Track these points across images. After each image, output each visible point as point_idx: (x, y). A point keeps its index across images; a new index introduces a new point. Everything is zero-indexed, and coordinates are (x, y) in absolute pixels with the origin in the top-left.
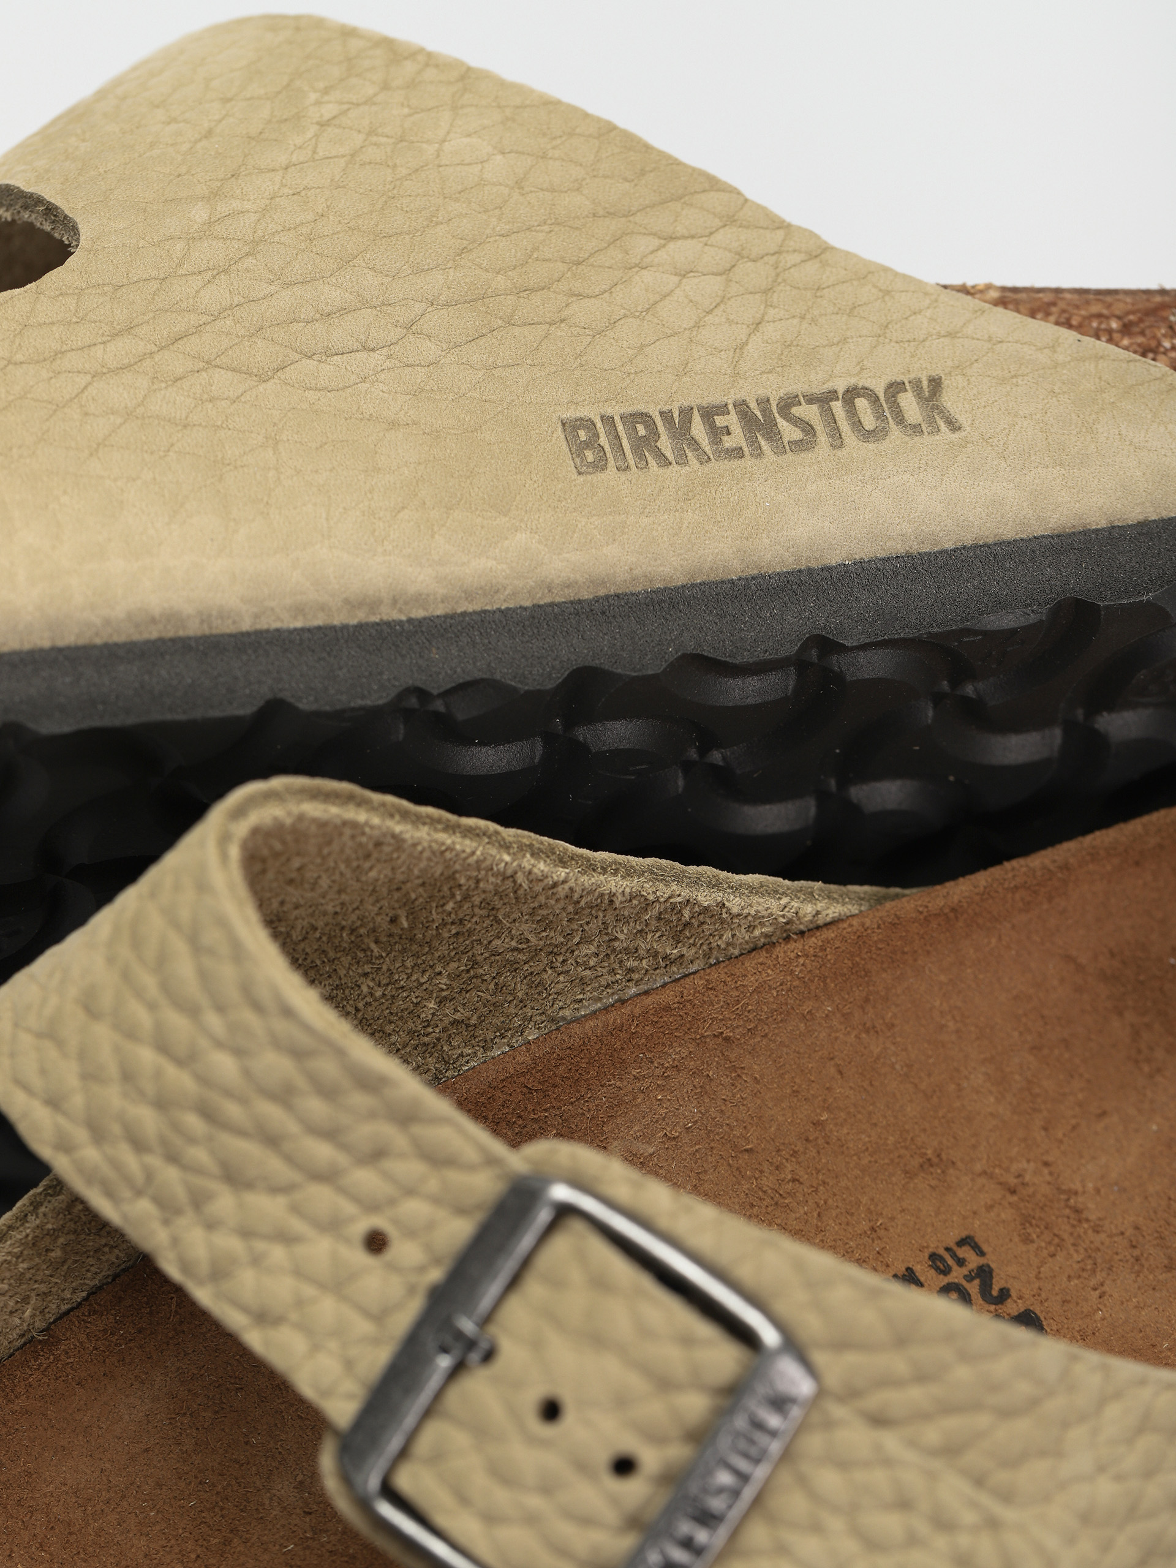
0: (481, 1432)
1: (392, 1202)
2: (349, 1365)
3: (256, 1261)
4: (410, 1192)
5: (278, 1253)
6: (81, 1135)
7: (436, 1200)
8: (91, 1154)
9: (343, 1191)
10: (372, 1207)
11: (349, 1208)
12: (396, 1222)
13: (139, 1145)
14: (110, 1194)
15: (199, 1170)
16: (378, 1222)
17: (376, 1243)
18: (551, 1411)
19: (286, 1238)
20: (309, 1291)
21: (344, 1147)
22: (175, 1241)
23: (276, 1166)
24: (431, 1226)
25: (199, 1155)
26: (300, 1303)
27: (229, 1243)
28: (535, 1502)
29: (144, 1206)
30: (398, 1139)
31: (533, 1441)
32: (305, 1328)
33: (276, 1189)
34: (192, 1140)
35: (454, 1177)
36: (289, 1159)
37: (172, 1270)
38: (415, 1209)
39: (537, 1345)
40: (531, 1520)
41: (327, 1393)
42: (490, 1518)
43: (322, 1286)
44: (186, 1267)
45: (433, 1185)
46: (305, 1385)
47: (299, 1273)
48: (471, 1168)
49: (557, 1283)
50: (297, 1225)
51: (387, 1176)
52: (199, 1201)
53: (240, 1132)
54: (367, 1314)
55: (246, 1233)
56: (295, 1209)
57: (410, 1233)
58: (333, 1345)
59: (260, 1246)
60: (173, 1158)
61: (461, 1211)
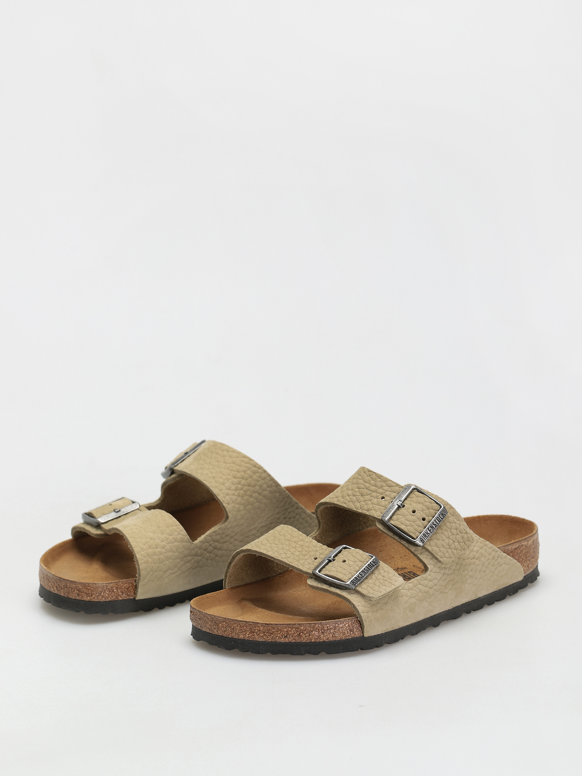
3: (367, 504)
5: (369, 502)
9: (378, 493)
16: (383, 495)
17: (383, 498)
28: (412, 523)
30: (384, 484)
31: (412, 515)
39: (411, 504)
40: (412, 526)
47: (373, 504)
57: (387, 496)
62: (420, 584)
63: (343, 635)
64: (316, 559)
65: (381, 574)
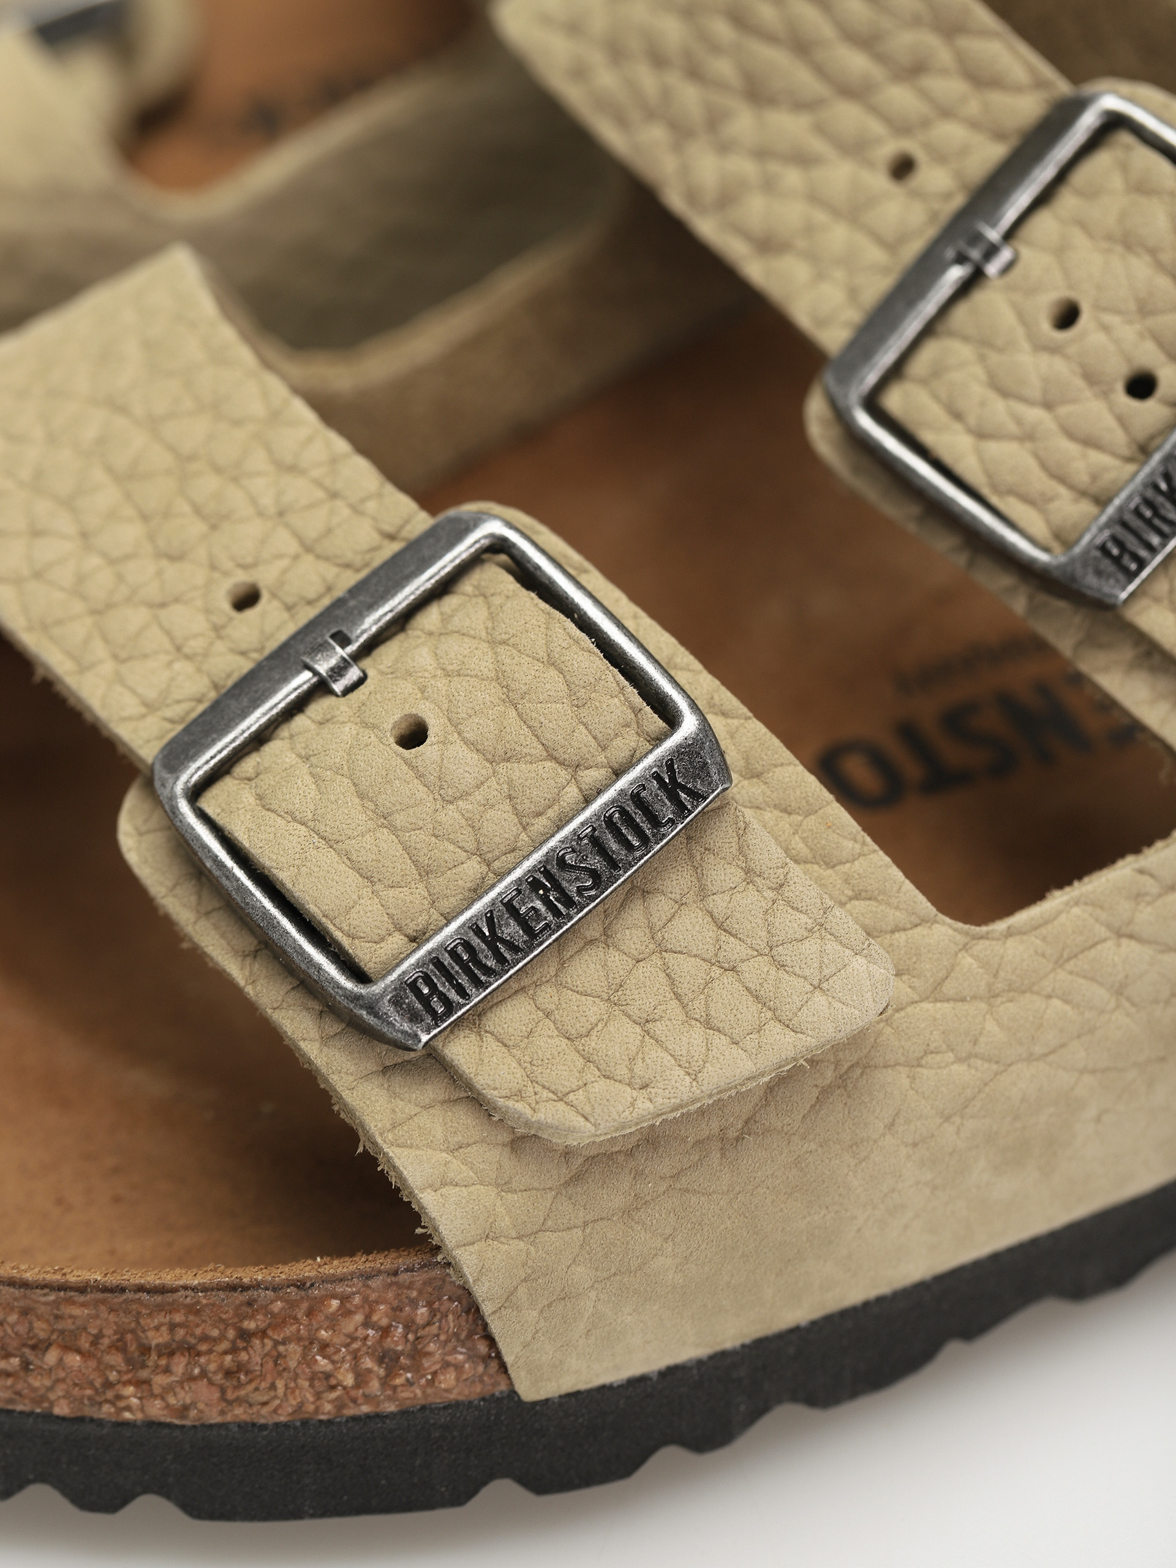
0: (985, 343)
1: (925, 124)
2: (853, 293)
3: (769, 185)
4: (946, 113)
5: (793, 177)
6: (597, 58)
7: (974, 125)
8: (606, 79)
9: (875, 110)
10: (901, 127)
11: (876, 127)
12: (929, 148)
13: (658, 60)
14: (622, 121)
15: (719, 85)
16: (910, 146)
17: (903, 168)
18: (1067, 316)
19: (803, 160)
20: (820, 216)
21: (881, 58)
22: (685, 170)
23: (803, 78)
24: (964, 151)
25: (723, 68)
26: (809, 229)
27: (744, 166)
28: (1035, 415)
29: (656, 135)
30: (943, 55)
31: (1042, 347)
32: (812, 257)
33: (802, 105)
34: (716, 48)
35: (998, 99)
36: (821, 71)
37: (675, 200)
38: (951, 132)
39: (1060, 251)
40: (1028, 436)
41: (822, 322)
42: (981, 434)
43: (836, 212)
44: (692, 196)
45: (973, 107)
46: (802, 315)
47: (814, 198)
48: (1017, 89)
49: (1091, 194)
50: (818, 145)
51: (925, 95)
52: (714, 120)
53: (771, 38)
54: (880, 240)
55: (762, 154)
56: (820, 129)
57: (940, 157)
58: (839, 274)
59: (774, 167)
60: (695, 73)
61: (999, 136)
62: (1119, 935)
63: (318, 1396)
64: (247, 599)
65: (710, 903)
